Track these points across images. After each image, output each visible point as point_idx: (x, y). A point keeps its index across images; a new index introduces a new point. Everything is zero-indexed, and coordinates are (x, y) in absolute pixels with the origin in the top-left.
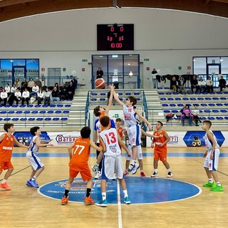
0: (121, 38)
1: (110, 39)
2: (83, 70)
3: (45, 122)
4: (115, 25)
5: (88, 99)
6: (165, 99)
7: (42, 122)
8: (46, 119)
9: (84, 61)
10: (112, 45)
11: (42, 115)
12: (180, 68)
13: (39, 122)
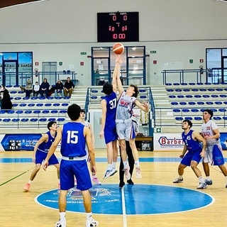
0: (125, 28)
1: (111, 29)
2: (82, 64)
3: (40, 123)
4: (118, 14)
5: (87, 97)
6: (174, 97)
7: (37, 123)
8: (41, 120)
9: (83, 53)
10: (115, 36)
11: (37, 115)
12: (191, 61)
13: (33, 123)
